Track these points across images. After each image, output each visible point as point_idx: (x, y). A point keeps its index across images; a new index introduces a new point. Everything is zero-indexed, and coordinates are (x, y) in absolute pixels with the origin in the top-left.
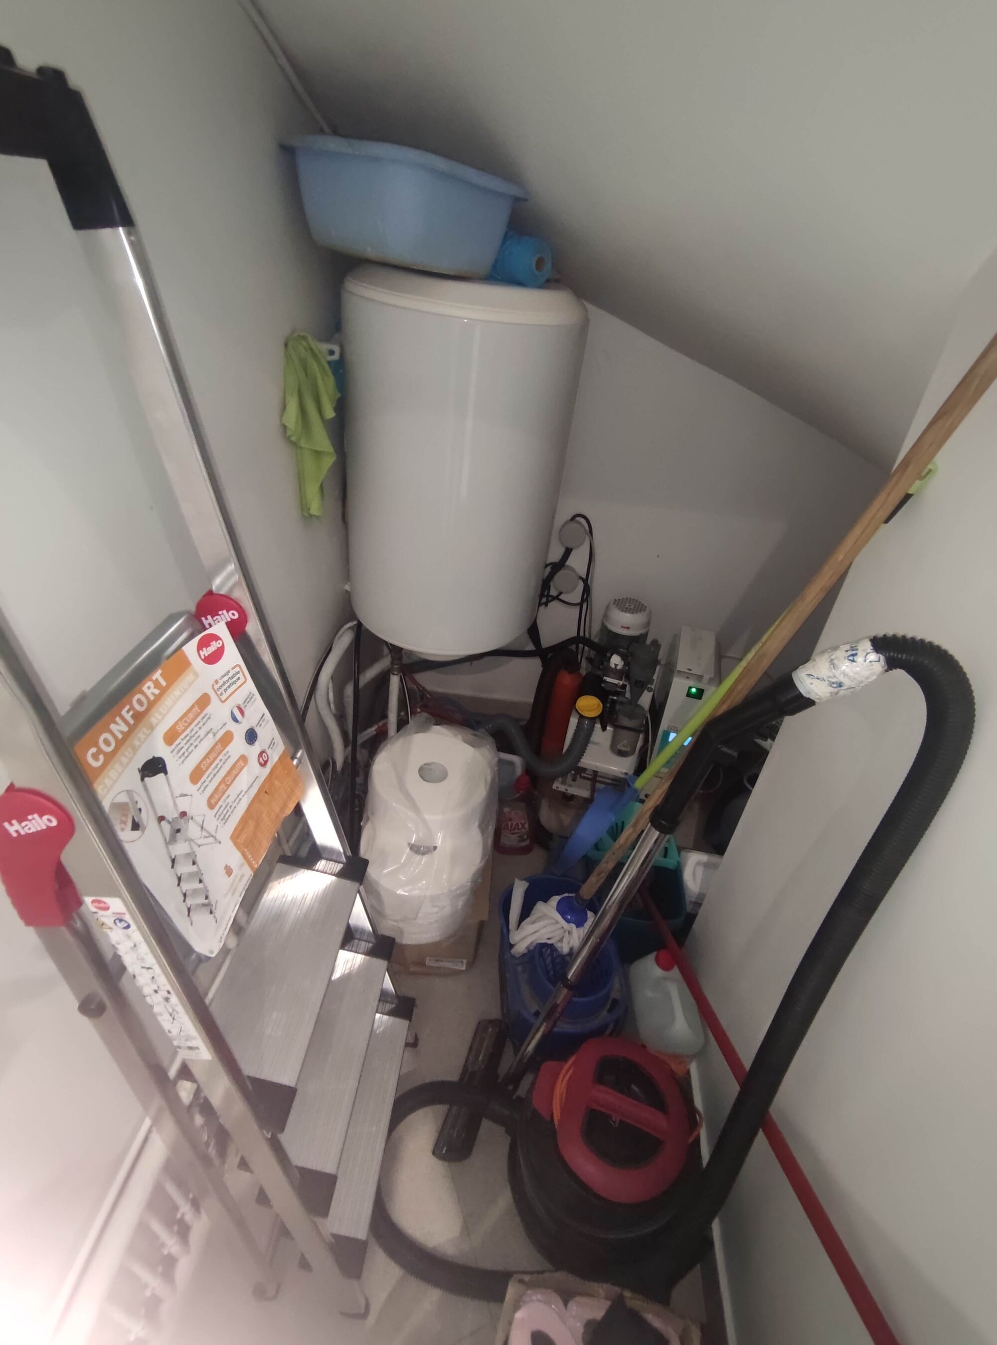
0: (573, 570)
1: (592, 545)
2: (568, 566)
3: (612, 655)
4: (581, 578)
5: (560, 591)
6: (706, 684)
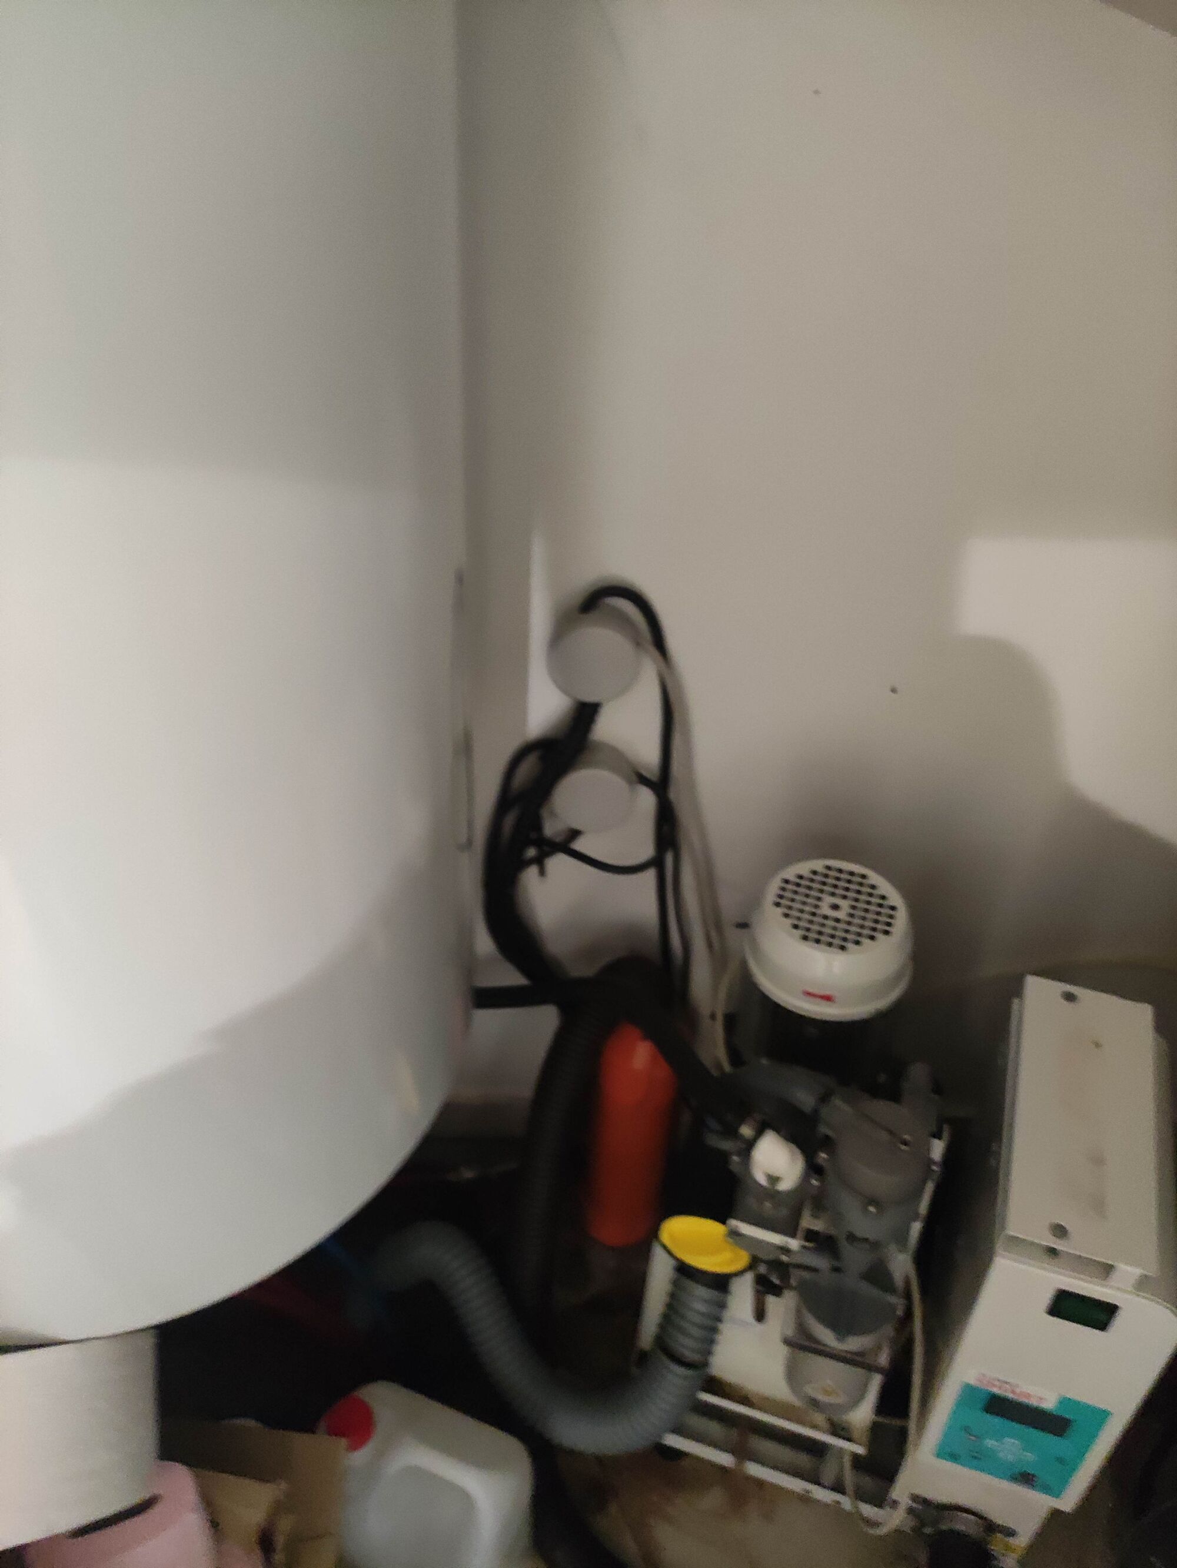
0: (615, 758)
2: (601, 746)
3: (759, 1133)
4: (645, 779)
5: (576, 826)
6: (1125, 1291)
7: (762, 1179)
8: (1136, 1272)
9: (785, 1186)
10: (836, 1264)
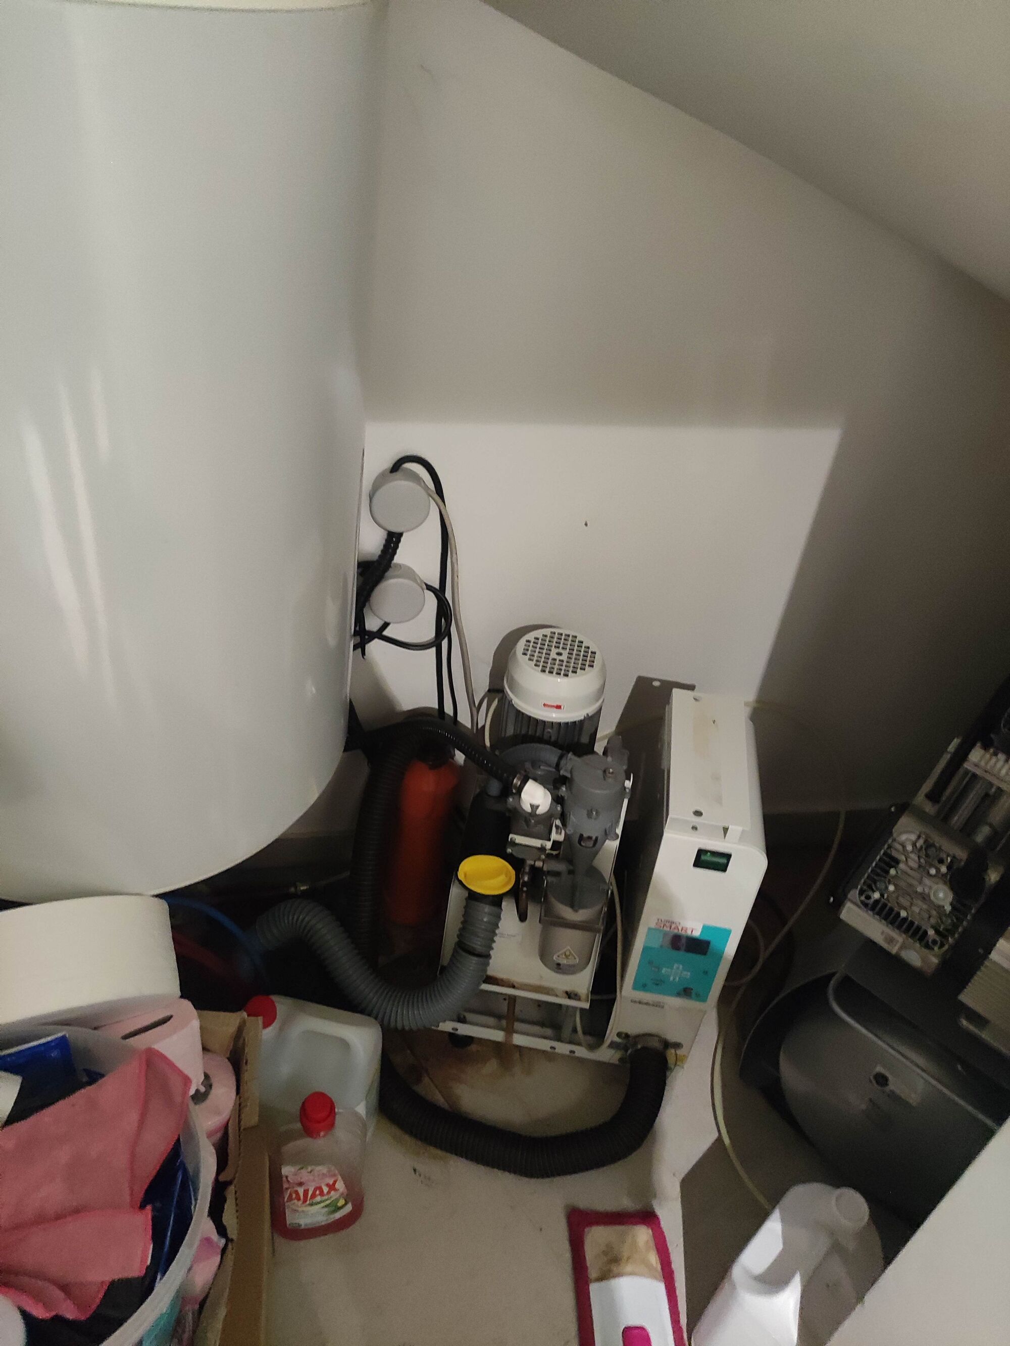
0: (410, 574)
1: (445, 517)
2: (399, 566)
3: (524, 782)
4: (429, 588)
5: (387, 621)
6: (735, 843)
7: (528, 808)
8: (740, 829)
9: (541, 810)
10: (571, 868)
